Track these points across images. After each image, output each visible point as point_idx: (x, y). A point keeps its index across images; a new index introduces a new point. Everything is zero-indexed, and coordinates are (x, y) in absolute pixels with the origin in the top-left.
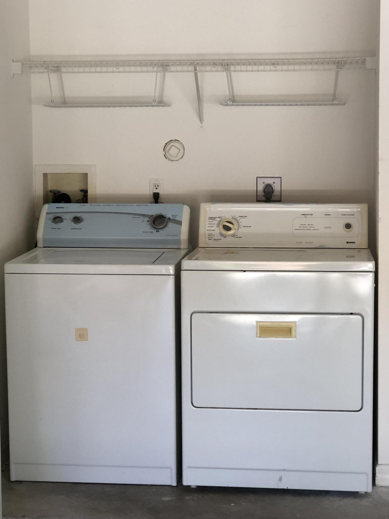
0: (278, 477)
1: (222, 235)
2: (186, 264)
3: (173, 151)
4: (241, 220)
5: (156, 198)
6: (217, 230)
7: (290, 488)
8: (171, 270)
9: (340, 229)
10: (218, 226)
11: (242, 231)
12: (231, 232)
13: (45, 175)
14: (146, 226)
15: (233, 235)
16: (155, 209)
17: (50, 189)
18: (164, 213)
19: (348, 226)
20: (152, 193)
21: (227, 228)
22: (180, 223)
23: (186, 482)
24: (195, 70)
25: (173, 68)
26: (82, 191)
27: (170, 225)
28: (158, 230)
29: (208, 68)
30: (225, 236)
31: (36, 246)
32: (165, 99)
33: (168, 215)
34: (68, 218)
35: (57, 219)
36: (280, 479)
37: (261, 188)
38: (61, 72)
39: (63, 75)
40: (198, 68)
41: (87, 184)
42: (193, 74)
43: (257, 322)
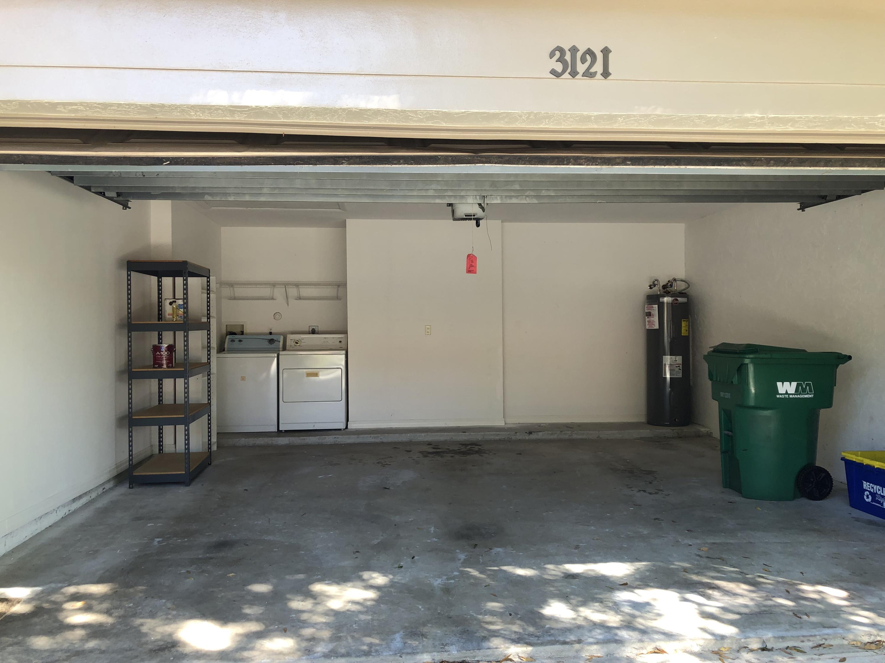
0: (313, 426)
1: (295, 345)
2: (281, 353)
3: (277, 316)
4: (302, 340)
5: (271, 333)
6: (293, 344)
7: (317, 429)
8: (276, 355)
9: (338, 343)
10: (294, 342)
11: (302, 344)
12: (298, 344)
13: (227, 325)
14: (267, 343)
15: (299, 345)
16: (270, 337)
17: (228, 331)
18: (274, 338)
19: (340, 342)
20: (269, 332)
21: (297, 343)
22: (280, 342)
23: (280, 429)
24: (285, 287)
25: (277, 286)
26: (241, 331)
27: (276, 342)
28: (271, 344)
29: (290, 286)
30: (296, 346)
31: (224, 350)
32: (275, 297)
33: (275, 339)
34: (237, 340)
35: (233, 341)
36: (314, 426)
37: (311, 330)
38: (234, 288)
39: (235, 289)
40: (286, 286)
41: (243, 329)
42: (285, 289)
43: (306, 372)
